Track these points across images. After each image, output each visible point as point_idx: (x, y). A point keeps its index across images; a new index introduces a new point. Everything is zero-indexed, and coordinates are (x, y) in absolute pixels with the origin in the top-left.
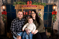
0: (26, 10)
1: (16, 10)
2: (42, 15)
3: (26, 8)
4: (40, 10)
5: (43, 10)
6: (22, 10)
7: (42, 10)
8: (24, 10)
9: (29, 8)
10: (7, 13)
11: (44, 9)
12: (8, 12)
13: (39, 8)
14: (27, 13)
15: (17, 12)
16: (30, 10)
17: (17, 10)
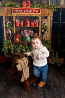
0: (20, 17)
1: (2, 17)
2: (49, 28)
3: (21, 14)
5: (50, 18)
6: (13, 17)
8: (16, 18)
9: (26, 14)
11: (52, 16)
13: (44, 14)
15: (4, 22)
16: (27, 17)
17: (4, 18)
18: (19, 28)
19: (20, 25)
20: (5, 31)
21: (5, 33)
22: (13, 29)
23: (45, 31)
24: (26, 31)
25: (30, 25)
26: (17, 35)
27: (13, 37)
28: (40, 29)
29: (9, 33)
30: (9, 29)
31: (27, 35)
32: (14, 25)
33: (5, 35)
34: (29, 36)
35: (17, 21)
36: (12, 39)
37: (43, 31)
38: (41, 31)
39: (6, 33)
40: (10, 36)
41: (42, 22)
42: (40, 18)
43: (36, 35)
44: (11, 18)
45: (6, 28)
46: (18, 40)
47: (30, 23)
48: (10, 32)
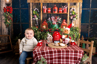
0: (48, 4)
1: (29, 3)
2: (78, 15)
4: (75, 4)
5: (80, 4)
6: (40, 3)
7: (78, 4)
8: (44, 4)
9: (54, 1)
10: (14, 10)
11: (82, 2)
12: (16, 9)
14: (50, 10)
15: (31, 8)
16: (55, 3)
17: (31, 4)
18: (46, 15)
19: (47, 11)
20: (31, 17)
21: (31, 20)
22: (40, 16)
23: (73, 17)
24: (53, 18)
25: (58, 11)
26: (44, 22)
27: (39, 24)
28: (68, 15)
29: (35, 20)
30: (36, 16)
31: (54, 22)
32: (41, 12)
33: (32, 22)
34: (57, 22)
35: (45, 8)
36: (39, 26)
37: (72, 18)
38: (70, 18)
39: (33, 20)
40: (36, 23)
41: (70, 9)
42: (69, 5)
43: (65, 22)
44: (38, 5)
45: (33, 15)
46: (44, 27)
47: (58, 9)
48: (37, 19)
